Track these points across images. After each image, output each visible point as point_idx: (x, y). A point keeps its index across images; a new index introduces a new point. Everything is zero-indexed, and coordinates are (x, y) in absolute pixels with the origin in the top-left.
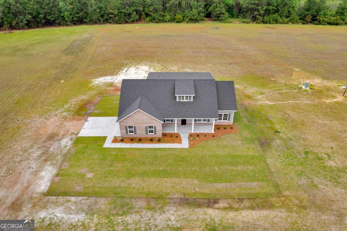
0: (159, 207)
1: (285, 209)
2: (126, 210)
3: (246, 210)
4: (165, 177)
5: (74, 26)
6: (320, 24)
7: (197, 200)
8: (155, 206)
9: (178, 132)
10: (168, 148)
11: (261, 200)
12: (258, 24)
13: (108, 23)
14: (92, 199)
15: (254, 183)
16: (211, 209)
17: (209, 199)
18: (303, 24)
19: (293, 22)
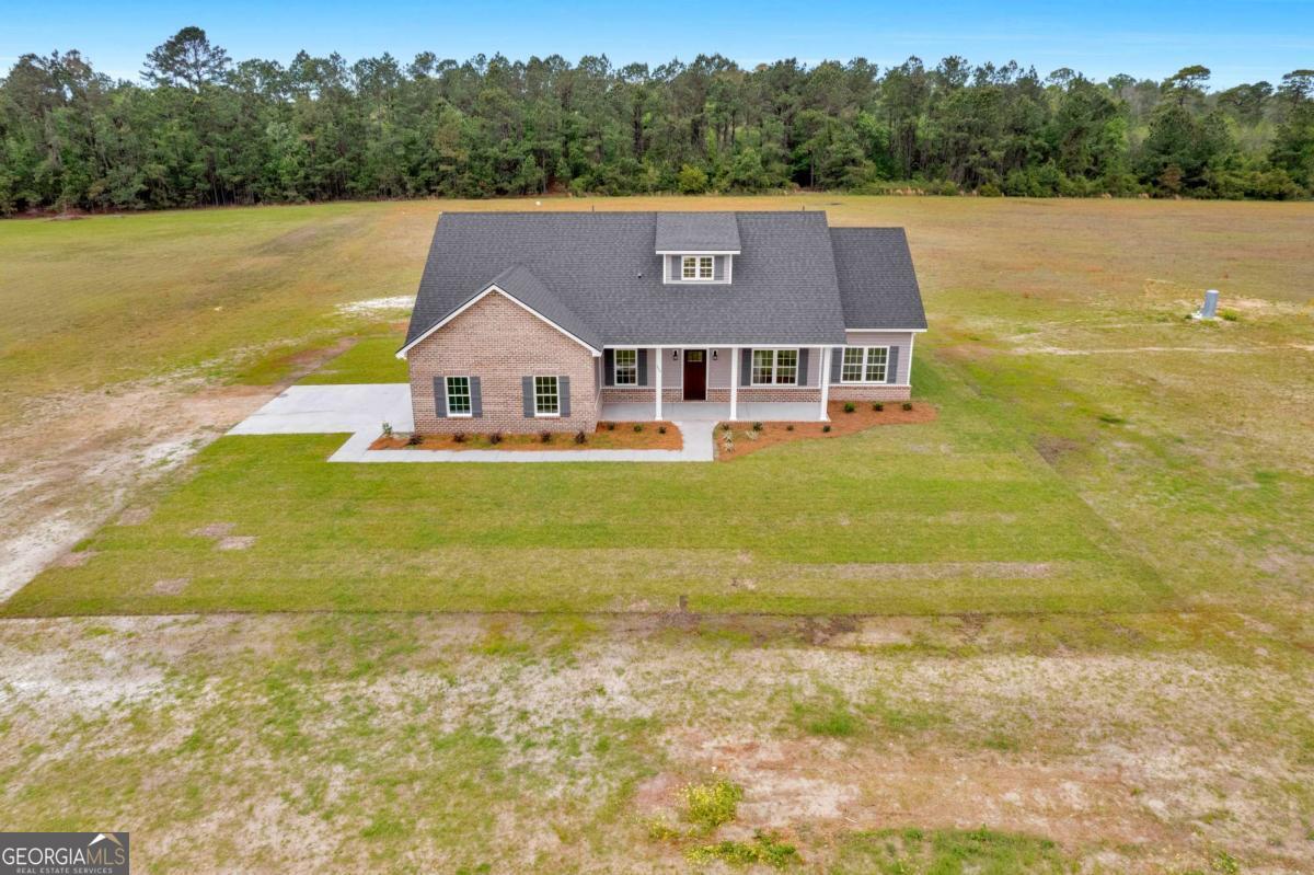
0: (548, 644)
1: (1210, 652)
2: (375, 657)
3: (1008, 654)
4: (593, 546)
5: (308, 202)
6: (1219, 197)
7: (747, 621)
8: (531, 643)
9: (667, 419)
10: (618, 463)
11: (1078, 619)
12: (988, 196)
13: (433, 196)
14: (221, 623)
15: (1031, 566)
16: (822, 653)
17: (809, 618)
18: (1155, 196)
19: (1115, 189)
